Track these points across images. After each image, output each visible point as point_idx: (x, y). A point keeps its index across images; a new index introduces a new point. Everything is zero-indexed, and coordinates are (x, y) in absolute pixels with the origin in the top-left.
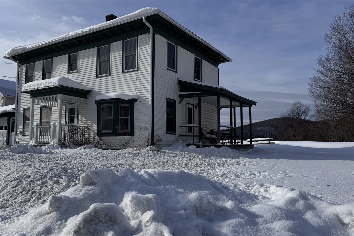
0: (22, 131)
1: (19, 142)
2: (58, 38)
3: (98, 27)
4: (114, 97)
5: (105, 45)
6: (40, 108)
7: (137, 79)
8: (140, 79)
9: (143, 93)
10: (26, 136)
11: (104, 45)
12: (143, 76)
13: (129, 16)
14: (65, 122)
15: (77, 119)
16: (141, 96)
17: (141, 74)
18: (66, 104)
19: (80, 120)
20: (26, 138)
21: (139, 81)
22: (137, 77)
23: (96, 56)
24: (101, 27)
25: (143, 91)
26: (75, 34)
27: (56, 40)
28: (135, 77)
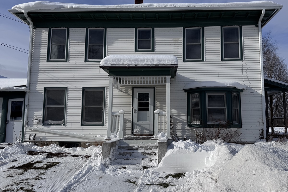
0: (42, 119)
1: (36, 134)
2: (133, 6)
3: (201, 6)
4: (231, 86)
5: (196, 27)
6: (82, 90)
7: (244, 68)
8: (247, 70)
9: (251, 84)
10: (52, 126)
11: (194, 27)
12: (250, 66)
13: (247, 4)
14: (133, 109)
15: (154, 106)
16: (249, 86)
17: (247, 64)
18: (133, 88)
19: (159, 107)
20: (50, 128)
21: (245, 71)
22: (244, 66)
23: (182, 38)
24: (206, 7)
25: (251, 82)
26: (164, 7)
27: (129, 7)
28: (242, 66)
